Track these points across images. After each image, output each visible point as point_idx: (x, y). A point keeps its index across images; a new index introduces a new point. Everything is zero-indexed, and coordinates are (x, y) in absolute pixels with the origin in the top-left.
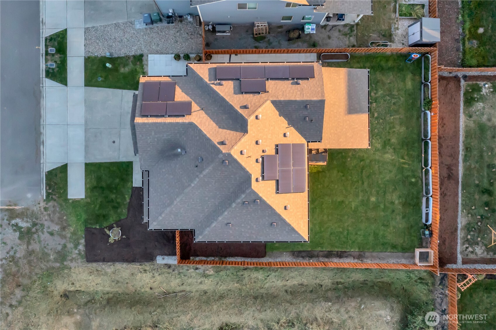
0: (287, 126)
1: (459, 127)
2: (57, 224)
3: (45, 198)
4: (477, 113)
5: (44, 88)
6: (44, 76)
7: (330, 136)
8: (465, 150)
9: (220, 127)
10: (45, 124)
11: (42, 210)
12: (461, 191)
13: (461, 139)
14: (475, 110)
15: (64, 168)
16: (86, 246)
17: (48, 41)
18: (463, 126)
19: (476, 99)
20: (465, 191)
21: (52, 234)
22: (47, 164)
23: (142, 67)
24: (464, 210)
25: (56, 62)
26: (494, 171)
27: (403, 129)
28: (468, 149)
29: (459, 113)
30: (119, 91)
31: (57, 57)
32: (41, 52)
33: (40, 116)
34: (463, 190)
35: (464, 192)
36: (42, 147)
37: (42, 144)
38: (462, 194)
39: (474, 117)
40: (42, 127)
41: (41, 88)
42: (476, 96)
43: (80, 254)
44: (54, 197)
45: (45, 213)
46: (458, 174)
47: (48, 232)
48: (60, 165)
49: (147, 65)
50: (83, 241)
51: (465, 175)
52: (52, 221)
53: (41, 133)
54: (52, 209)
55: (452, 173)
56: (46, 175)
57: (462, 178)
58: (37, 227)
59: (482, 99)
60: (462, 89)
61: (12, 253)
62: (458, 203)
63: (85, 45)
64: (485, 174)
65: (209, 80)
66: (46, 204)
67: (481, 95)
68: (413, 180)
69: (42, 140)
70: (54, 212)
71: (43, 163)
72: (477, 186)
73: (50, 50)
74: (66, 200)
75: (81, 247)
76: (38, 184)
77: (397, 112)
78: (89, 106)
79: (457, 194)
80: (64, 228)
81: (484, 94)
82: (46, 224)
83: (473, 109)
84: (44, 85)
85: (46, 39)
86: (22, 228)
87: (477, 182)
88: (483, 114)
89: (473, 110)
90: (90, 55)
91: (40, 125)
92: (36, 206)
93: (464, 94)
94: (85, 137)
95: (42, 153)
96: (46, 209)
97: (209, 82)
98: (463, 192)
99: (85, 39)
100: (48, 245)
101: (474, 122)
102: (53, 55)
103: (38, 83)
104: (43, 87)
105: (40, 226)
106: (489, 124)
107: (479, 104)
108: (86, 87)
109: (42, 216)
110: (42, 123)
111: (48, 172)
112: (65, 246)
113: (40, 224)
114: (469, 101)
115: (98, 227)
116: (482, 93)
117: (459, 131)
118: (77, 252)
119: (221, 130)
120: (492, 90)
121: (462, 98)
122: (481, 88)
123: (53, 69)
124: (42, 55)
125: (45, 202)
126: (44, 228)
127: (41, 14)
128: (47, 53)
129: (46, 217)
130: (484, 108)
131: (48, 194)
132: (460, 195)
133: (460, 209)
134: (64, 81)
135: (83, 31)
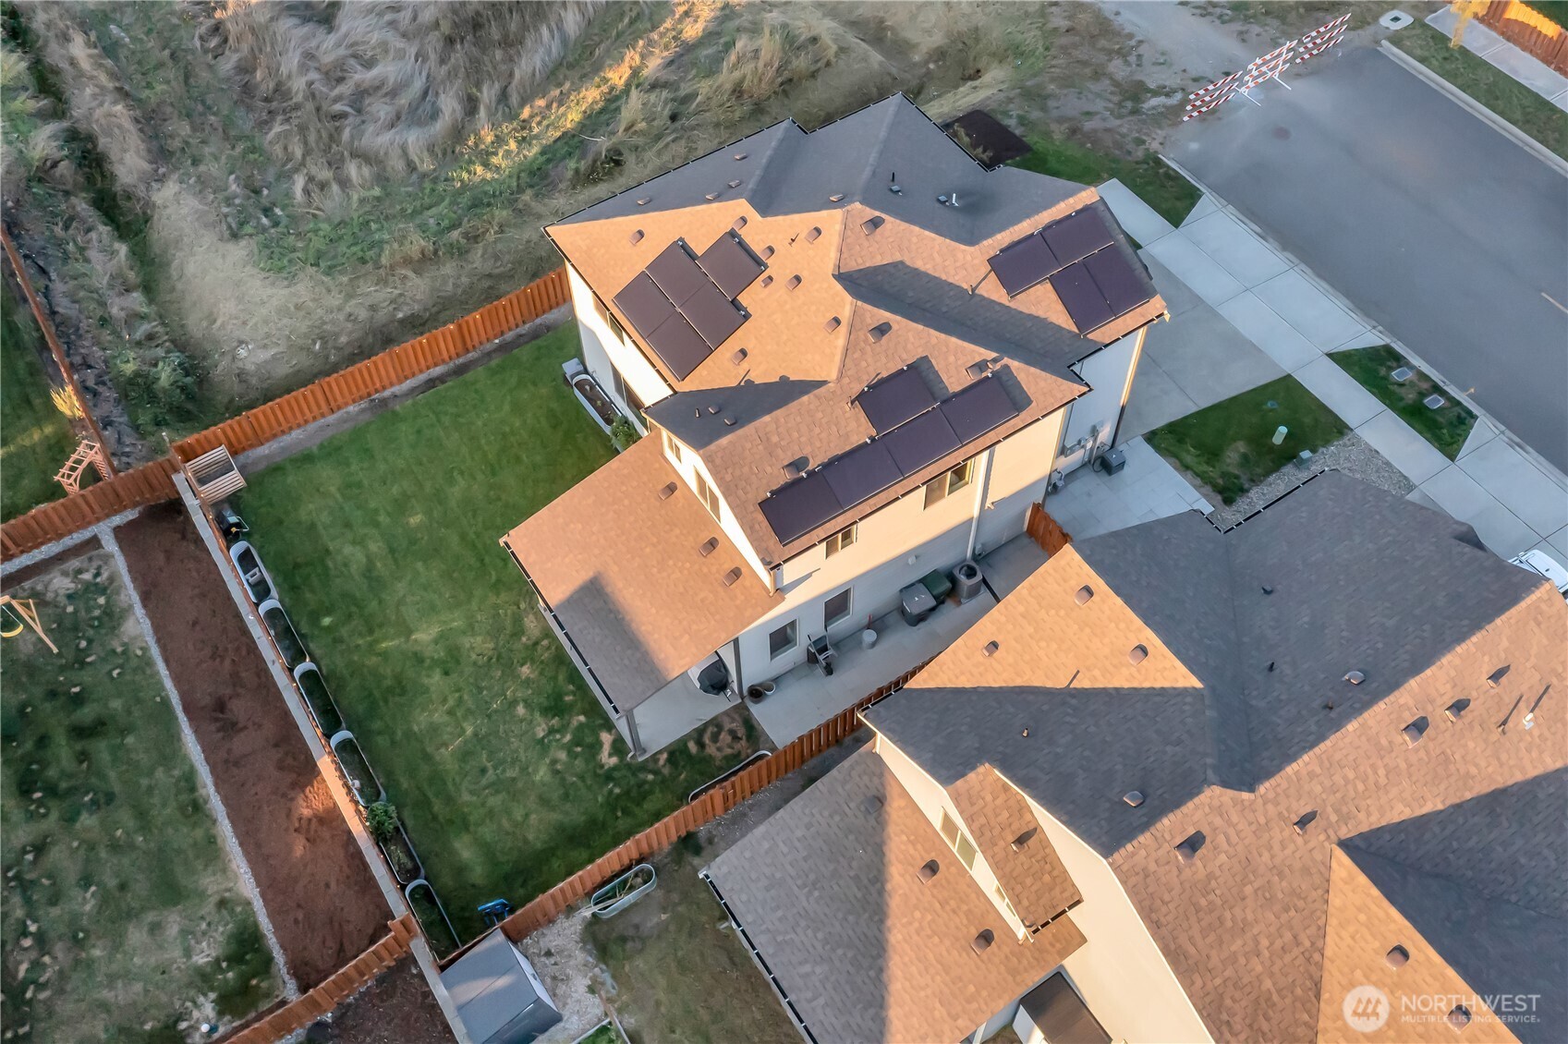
0: (751, 376)
1: (246, 853)
2: (1094, 131)
3: (1161, 156)
4: (204, 926)
5: (1370, 327)
6: (1393, 345)
7: (624, 488)
8: (201, 800)
9: (902, 263)
10: (1296, 268)
11: (1144, 138)
12: (167, 695)
13: (225, 829)
14: (216, 930)
15: (1175, 218)
16: (1005, 128)
17: (1463, 414)
18: (234, 866)
19: (224, 965)
20: (158, 699)
21: (1088, 114)
22: (1217, 208)
24: (139, 653)
25: (1402, 385)
26: (87, 793)
27: (420, 721)
28: (196, 809)
29: (263, 895)
30: (1205, 403)
31: (1410, 396)
32: (1453, 386)
33: (1319, 276)
34: (166, 703)
35: (159, 695)
36: (1258, 230)
37: (1263, 234)
38: (163, 688)
39: (209, 907)
41: (1375, 323)
42: (230, 975)
43: (1005, 113)
44: (1146, 166)
45: (1135, 135)
46: (196, 732)
47: (1098, 113)
48: (1188, 219)
50: (1018, 131)
51: (174, 737)
52: (1108, 130)
53: (1285, 249)
54: (1127, 148)
55: (217, 720)
56: (1198, 189)
57: (178, 726)
58: (1126, 111)
59: (203, 979)
60: (284, 971)
61: (1132, 59)
62: (167, 661)
63: (1376, 451)
64: (112, 775)
65: (1006, 367)
66: (1147, 149)
67: (212, 989)
68: (327, 621)
69: (1271, 240)
70: (1119, 145)
71: (1226, 206)
72: (124, 732)
73: (1440, 400)
75: (1011, 122)
76: (1196, 171)
77: (465, 755)
78: (1239, 346)
79: (177, 680)
80: (1074, 131)
81: (205, 995)
82: (1114, 122)
83: (222, 932)
84: (1373, 330)
85: (1470, 413)
86: (1152, 97)
87: (130, 740)
88: (184, 933)
89: (221, 929)
90: (1346, 439)
91: (1303, 261)
92: (1165, 138)
93: (268, 960)
94: (1189, 289)
95: (1247, 221)
96: (1140, 142)
97: (1006, 360)
98: (163, 694)
99: (1389, 465)
100: (1079, 98)
101: (202, 895)
102: (1422, 395)
103: (1391, 330)
104: (1373, 326)
105: (1124, 114)
106: (150, 917)
107: (208, 955)
108: (1284, 374)
109: (1136, 128)
110: (1303, 266)
111: (1200, 197)
112: (1044, 110)
114: (246, 946)
116: (212, 996)
117: (241, 844)
118: (1013, 113)
119: (897, 257)
120: (183, 1025)
121: (272, 941)
122: (221, 1013)
123: (1391, 369)
124: (1442, 381)
125: (1152, 151)
126: (1111, 114)
127: (1536, 454)
128: (1436, 389)
129: (1125, 130)
130: (188, 953)
131: (1160, 164)
132: (169, 684)
133: (155, 652)
134: (1344, 359)
135: (1414, 480)
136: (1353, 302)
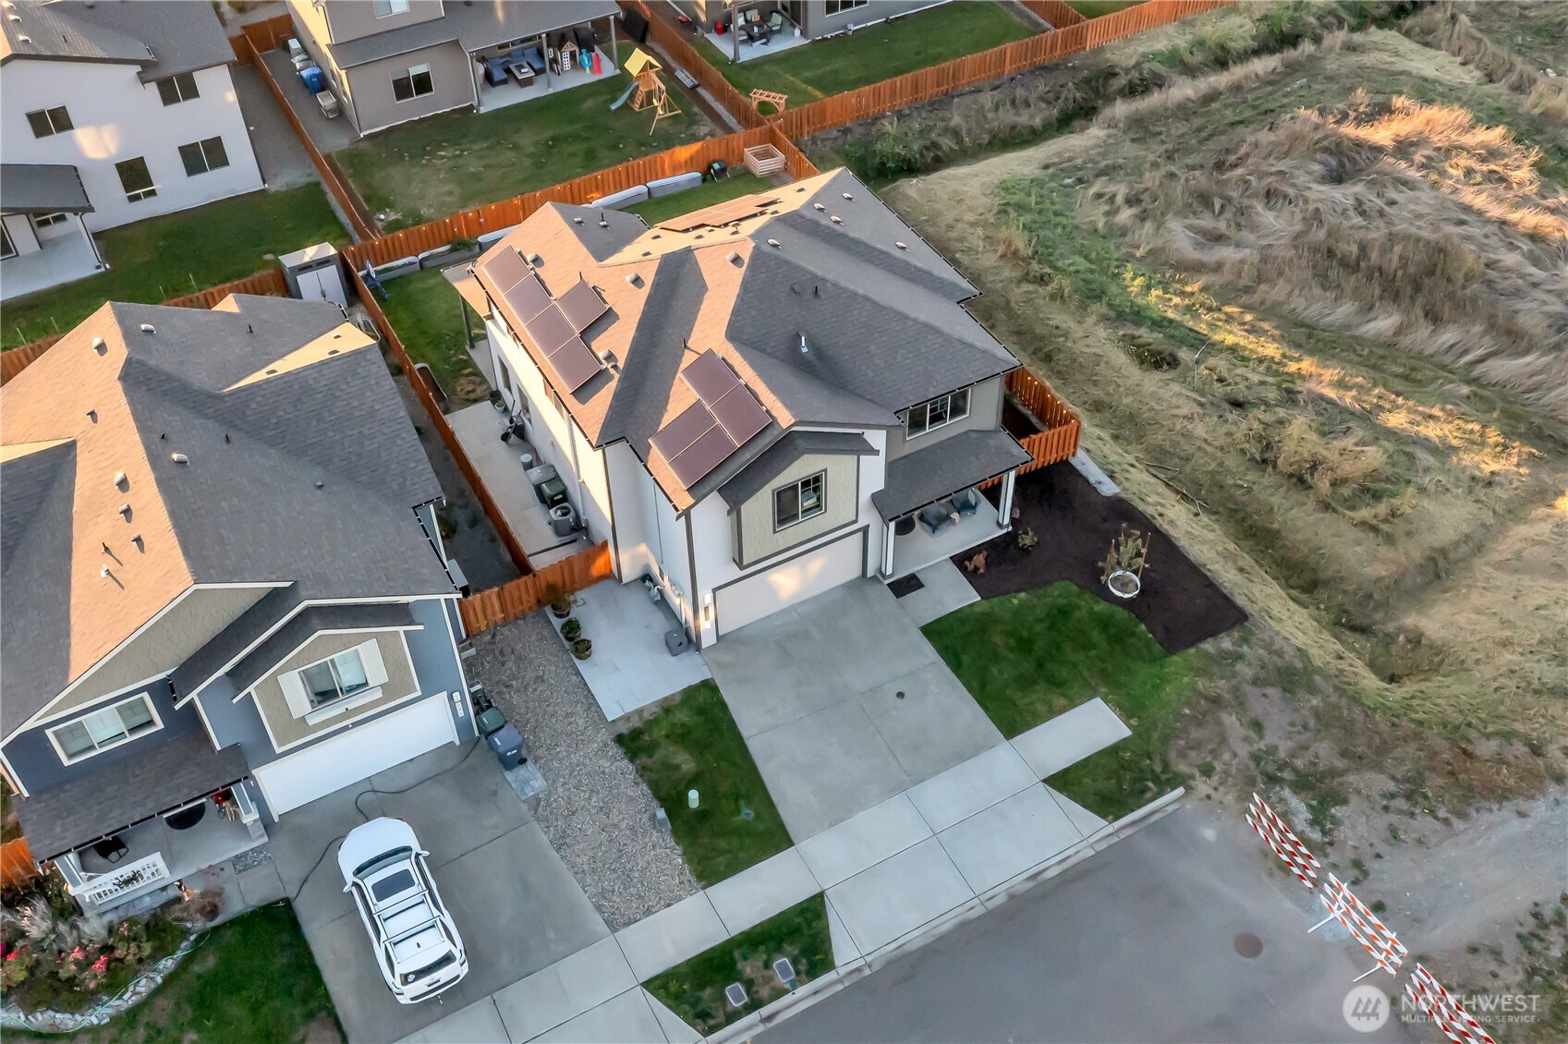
2: (1219, 723)
3: (1180, 791)
5: (869, 959)
6: (830, 977)
9: (707, 290)
10: (977, 901)
11: (1216, 778)
15: (1062, 781)
16: (1213, 634)
17: (712, 1022)
21: (1257, 726)
22: (1086, 835)
23: (654, 722)
25: (767, 965)
30: (754, 746)
31: (748, 968)
32: (761, 1028)
33: (964, 925)
36: (1049, 874)
37: (1039, 878)
40: (990, 905)
41: (876, 968)
43: (1245, 640)
44: (1158, 768)
45: (1218, 766)
47: (1261, 737)
48: (1063, 799)
49: (640, 712)
50: (1208, 646)
52: (1223, 739)
53: (1012, 897)
54: (1193, 754)
56: (1117, 818)
58: (1271, 768)
63: (669, 905)
65: (612, 377)
66: (1192, 777)
69: (1030, 885)
70: (1196, 746)
71: (1091, 846)
73: (737, 1002)
74: (1140, 734)
75: (1226, 643)
76: (1160, 829)
78: (841, 807)
80: (1216, 701)
82: (1243, 750)
84: (861, 962)
85: (712, 1030)
86: (1310, 807)
90: (688, 875)
91: (990, 914)
92: (1221, 803)
94: (937, 773)
95: (1065, 866)
96: (1207, 771)
97: (617, 376)
99: (648, 912)
100: (1292, 724)
102: (749, 984)
103: (866, 985)
104: (870, 966)
105: (1263, 763)
108: (795, 841)
109: (1234, 770)
110: (979, 911)
111: (1104, 817)
112: (1256, 682)
113: (1258, 765)
115: (1143, 627)
118: (1246, 650)
123: (795, 962)
124: (770, 1018)
125: (1192, 782)
126: (1260, 750)
128: (754, 1005)
129: (1227, 756)
131: (1163, 785)
134: (813, 910)
135: (624, 933)
136: (912, 953)
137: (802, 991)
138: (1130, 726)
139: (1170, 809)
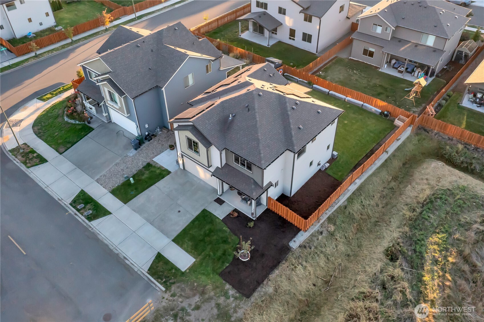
2: (194, 295)
3: (164, 289)
5: (94, 229)
6: (87, 222)
10: (115, 247)
11: (171, 298)
15: (159, 257)
16: (234, 287)
17: (73, 204)
21: (197, 308)
22: (143, 267)
23: (155, 167)
25: (89, 209)
30: (153, 187)
31: (88, 206)
32: (73, 213)
33: (107, 245)
36: (127, 262)
37: (125, 259)
40: (114, 250)
41: (92, 231)
43: (236, 298)
44: (171, 281)
45: (176, 298)
47: (193, 310)
48: (153, 259)
49: (157, 164)
50: (228, 286)
52: (188, 298)
53: (118, 254)
54: (179, 290)
56: (148, 274)
58: (180, 315)
63: (104, 187)
66: (170, 292)
69: (122, 258)
70: (183, 290)
71: (139, 270)
73: (79, 207)
74: (183, 273)
75: (232, 292)
76: (148, 286)
78: (139, 211)
80: (203, 293)
82: (185, 304)
84: (92, 227)
85: (71, 205)
91: (111, 251)
92: (162, 302)
94: (155, 227)
95: (130, 265)
96: (173, 295)
99: (101, 185)
102: (84, 208)
103: (86, 229)
104: (92, 229)
105: (181, 312)
108: (126, 204)
109: (175, 303)
111: (149, 270)
112: (218, 305)
113: (180, 310)
115: (228, 265)
118: (232, 299)
123: (91, 214)
124: (76, 214)
125: (168, 292)
126: (187, 310)
127: (55, 197)
128: (79, 210)
129: (180, 300)
131: (165, 284)
134: (106, 213)
135: (96, 182)
136: (97, 237)
137: (83, 218)
138: (186, 270)
139: (157, 288)
